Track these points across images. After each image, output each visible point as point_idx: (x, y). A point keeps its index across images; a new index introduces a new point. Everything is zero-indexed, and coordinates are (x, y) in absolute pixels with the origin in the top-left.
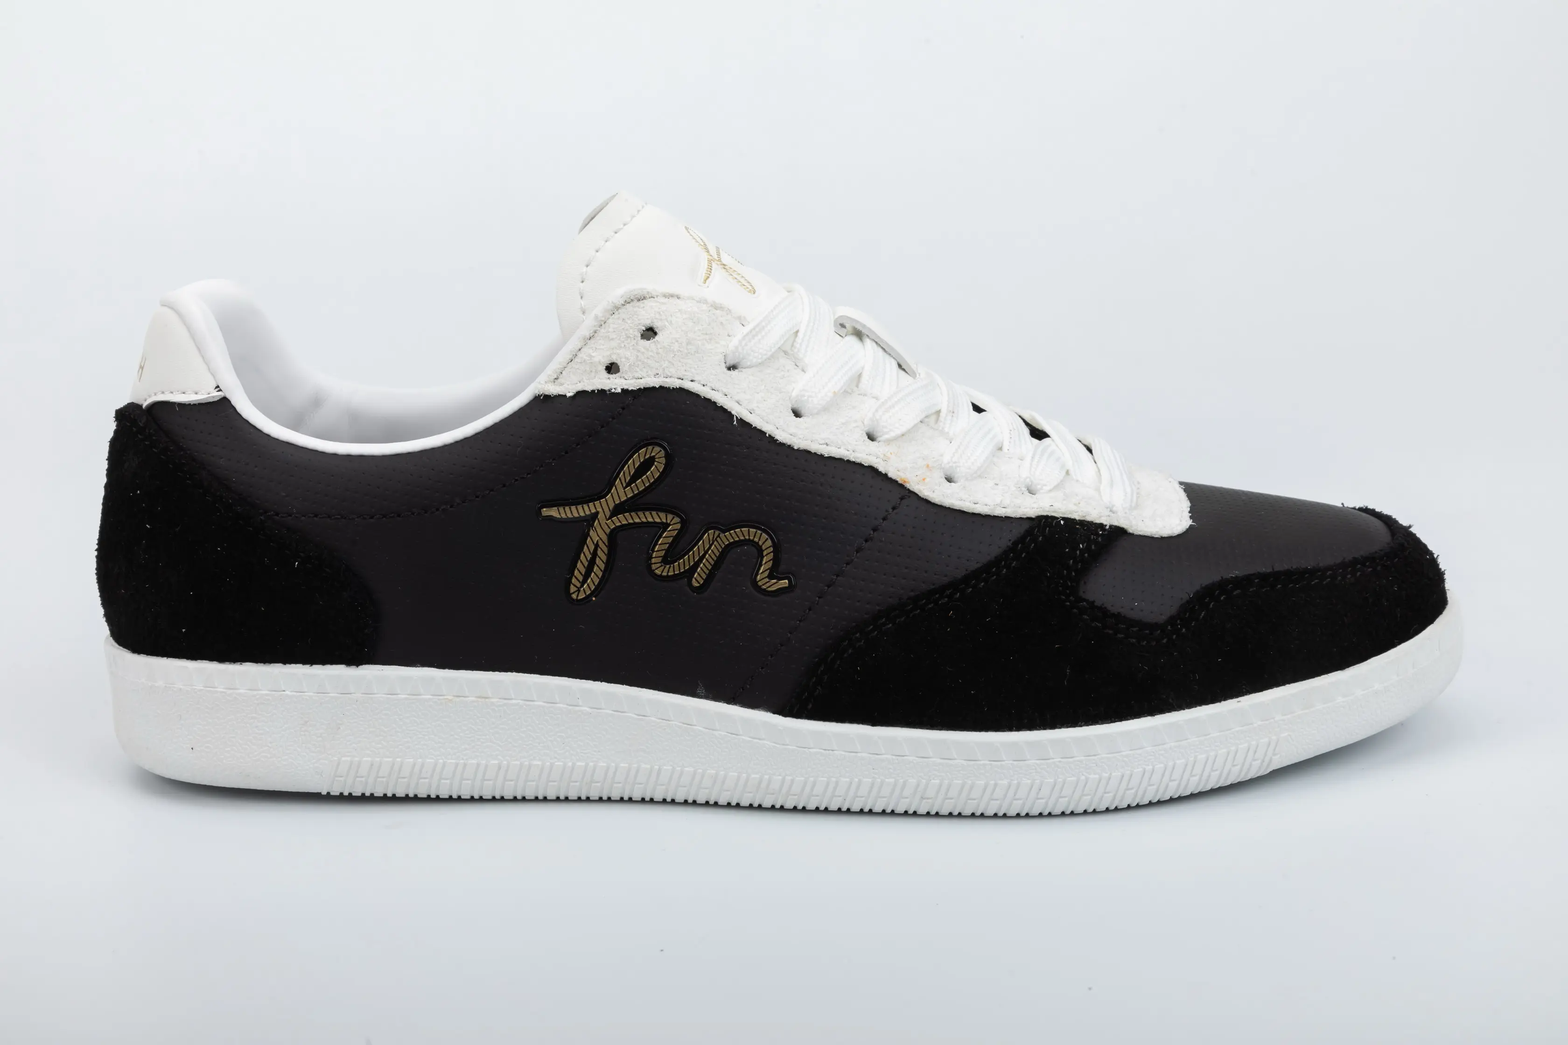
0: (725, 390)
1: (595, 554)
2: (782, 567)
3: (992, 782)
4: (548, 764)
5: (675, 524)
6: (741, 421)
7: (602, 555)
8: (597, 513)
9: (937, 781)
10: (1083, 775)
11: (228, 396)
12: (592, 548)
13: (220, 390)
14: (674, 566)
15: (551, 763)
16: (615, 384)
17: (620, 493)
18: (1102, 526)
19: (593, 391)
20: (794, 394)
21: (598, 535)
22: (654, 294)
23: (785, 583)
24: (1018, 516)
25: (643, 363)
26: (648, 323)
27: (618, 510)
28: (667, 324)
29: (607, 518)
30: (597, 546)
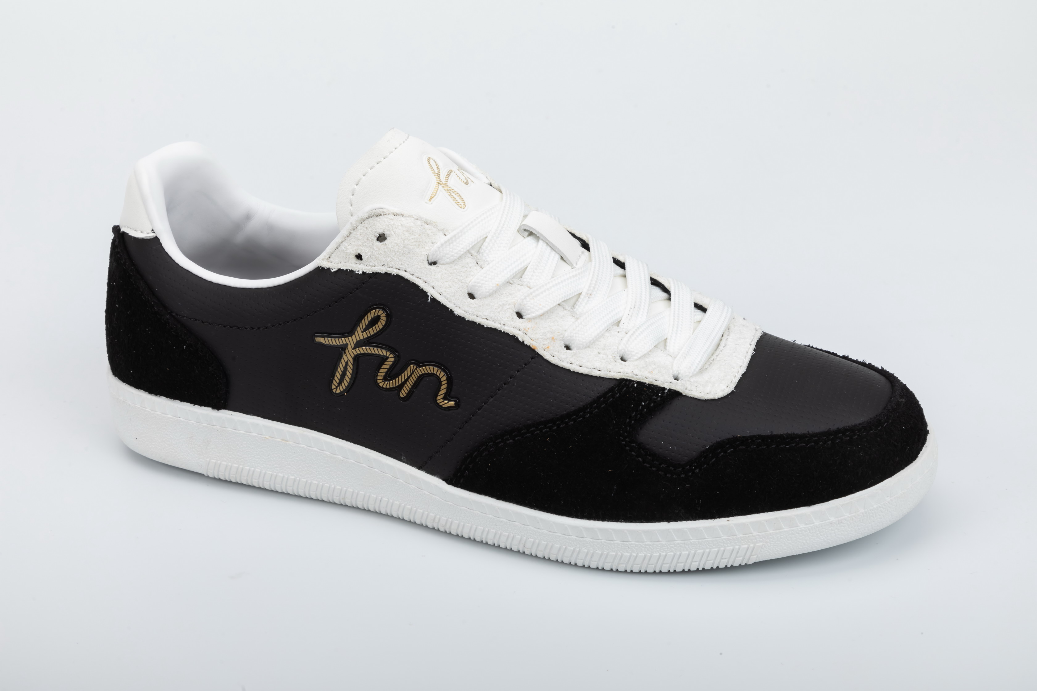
0: (425, 279)
1: (346, 368)
2: (453, 393)
3: (564, 547)
4: (321, 484)
5: (391, 359)
6: (434, 300)
7: (350, 370)
8: (347, 345)
9: (532, 540)
10: (620, 552)
11: (158, 237)
12: (344, 364)
13: (154, 232)
14: (390, 383)
15: (323, 484)
16: (360, 268)
17: (360, 335)
18: (664, 389)
19: (347, 270)
20: (470, 284)
21: (348, 357)
22: (387, 213)
23: (452, 403)
24: (608, 377)
25: (376, 257)
26: (381, 231)
27: (358, 344)
28: (393, 233)
29: (353, 348)
30: (347, 363)
